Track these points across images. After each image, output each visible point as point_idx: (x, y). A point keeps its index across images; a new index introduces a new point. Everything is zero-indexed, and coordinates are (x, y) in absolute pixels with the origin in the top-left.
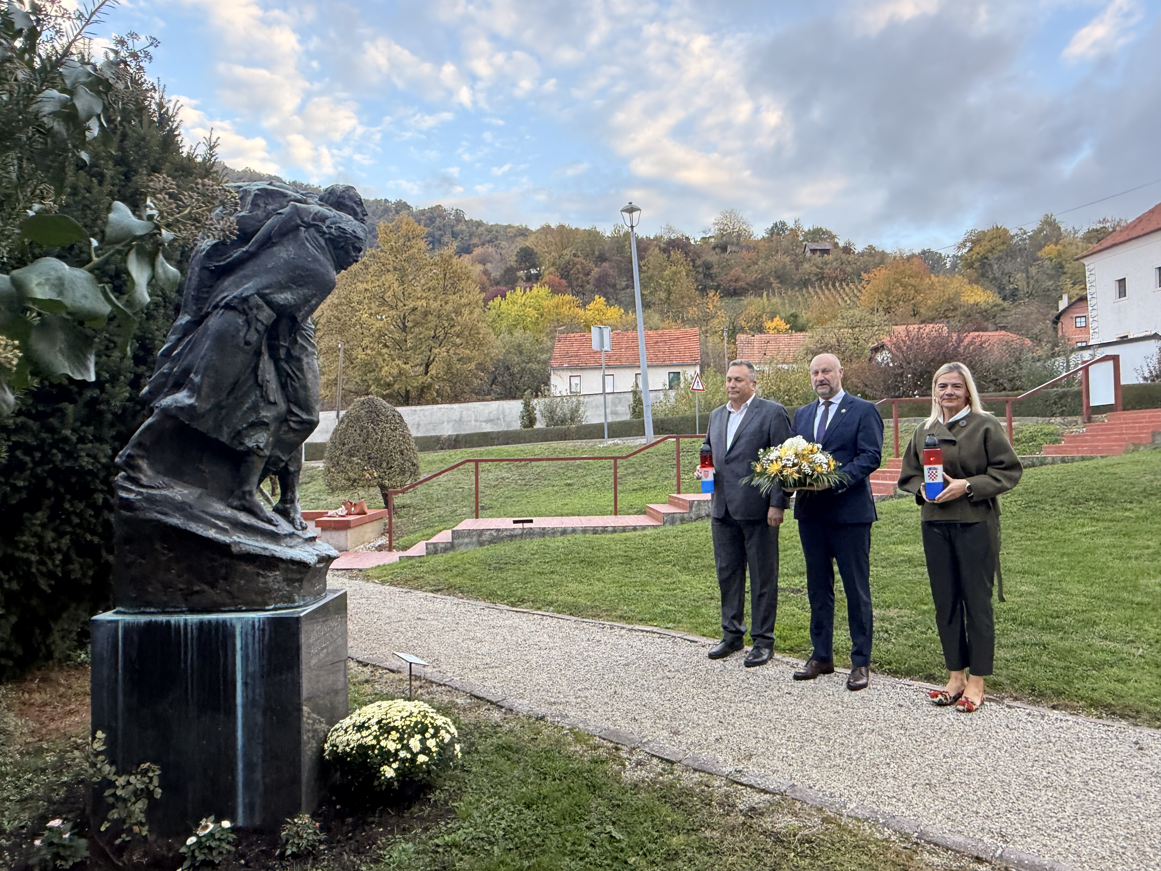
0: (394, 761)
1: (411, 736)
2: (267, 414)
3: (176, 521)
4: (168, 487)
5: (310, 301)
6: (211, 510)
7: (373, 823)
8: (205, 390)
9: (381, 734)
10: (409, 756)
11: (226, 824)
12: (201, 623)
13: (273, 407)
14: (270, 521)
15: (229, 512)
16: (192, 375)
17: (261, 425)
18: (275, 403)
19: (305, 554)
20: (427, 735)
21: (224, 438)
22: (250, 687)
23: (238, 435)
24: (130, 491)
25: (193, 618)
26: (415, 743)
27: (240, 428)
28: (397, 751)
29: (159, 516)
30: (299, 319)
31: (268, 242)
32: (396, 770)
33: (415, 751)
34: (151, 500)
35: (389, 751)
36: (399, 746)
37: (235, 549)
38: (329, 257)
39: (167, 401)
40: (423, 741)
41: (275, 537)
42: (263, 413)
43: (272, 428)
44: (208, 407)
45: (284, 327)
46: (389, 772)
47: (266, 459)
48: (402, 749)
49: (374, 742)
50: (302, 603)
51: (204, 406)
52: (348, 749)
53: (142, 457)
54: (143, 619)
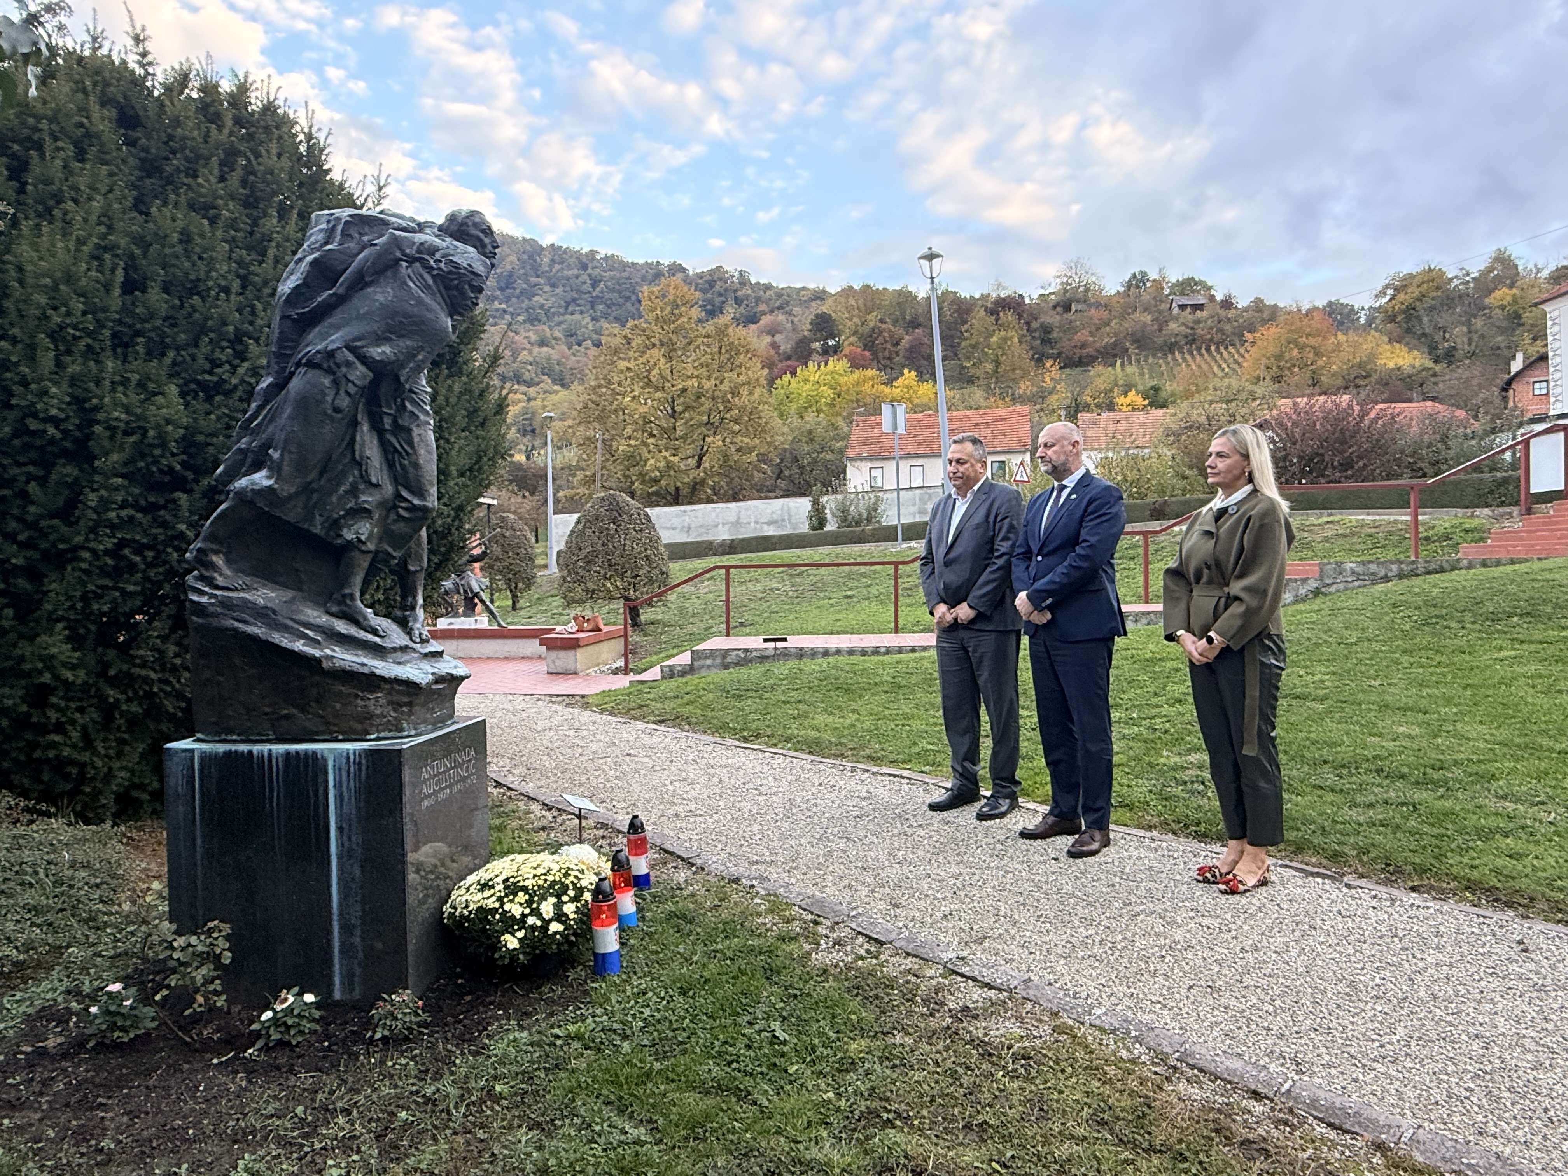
0: (519, 930)
1: (543, 898)
2: (368, 499)
3: (257, 630)
4: (249, 588)
5: (415, 355)
6: (302, 618)
7: (491, 1003)
8: (287, 469)
9: (507, 896)
10: (539, 923)
11: (309, 998)
12: (288, 754)
13: (376, 492)
14: (374, 632)
15: (324, 620)
16: (271, 451)
17: (362, 512)
18: (377, 486)
19: (417, 672)
20: (565, 898)
21: (317, 530)
22: (346, 831)
23: (335, 525)
24: (202, 593)
25: (279, 748)
26: (547, 908)
27: (336, 516)
28: (524, 916)
29: (237, 624)
30: (402, 379)
31: (360, 282)
32: (520, 940)
33: (546, 917)
34: (226, 604)
35: (513, 916)
36: (527, 911)
37: (325, 665)
38: (439, 298)
39: (242, 483)
40: (558, 906)
41: (379, 651)
42: (363, 498)
43: (376, 516)
44: (293, 490)
45: (385, 388)
46: (512, 942)
47: (370, 556)
48: (531, 914)
49: (497, 905)
50: (413, 732)
51: (287, 489)
52: (466, 912)
53: (217, 552)
54: (222, 748)
